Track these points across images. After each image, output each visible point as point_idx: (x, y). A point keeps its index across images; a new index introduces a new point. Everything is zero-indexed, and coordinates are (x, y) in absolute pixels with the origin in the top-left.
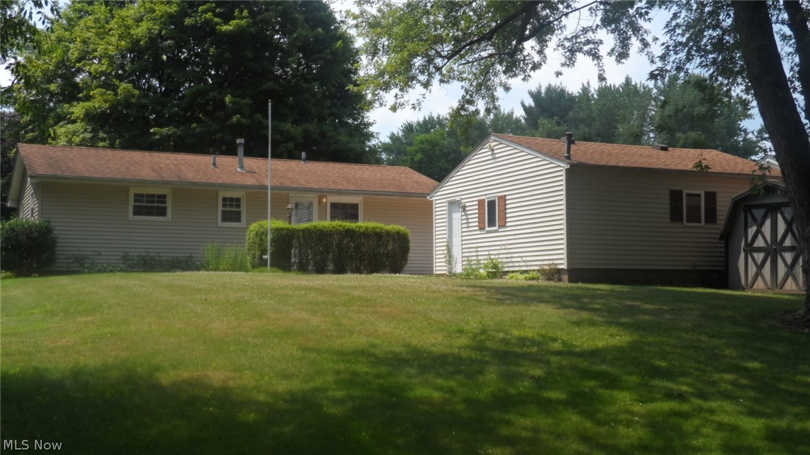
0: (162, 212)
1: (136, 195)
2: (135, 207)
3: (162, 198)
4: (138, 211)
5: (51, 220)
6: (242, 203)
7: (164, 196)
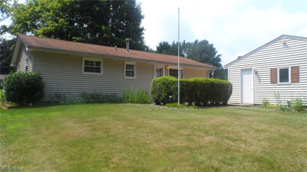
0: (98, 70)
1: (86, 61)
2: (85, 67)
3: (98, 63)
4: (86, 70)
5: (42, 73)
6: (134, 67)
7: (99, 63)
